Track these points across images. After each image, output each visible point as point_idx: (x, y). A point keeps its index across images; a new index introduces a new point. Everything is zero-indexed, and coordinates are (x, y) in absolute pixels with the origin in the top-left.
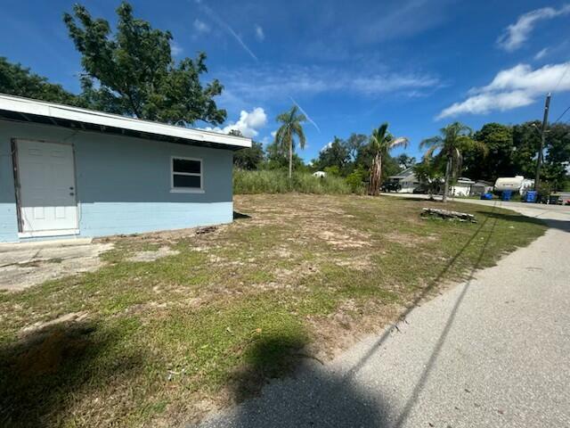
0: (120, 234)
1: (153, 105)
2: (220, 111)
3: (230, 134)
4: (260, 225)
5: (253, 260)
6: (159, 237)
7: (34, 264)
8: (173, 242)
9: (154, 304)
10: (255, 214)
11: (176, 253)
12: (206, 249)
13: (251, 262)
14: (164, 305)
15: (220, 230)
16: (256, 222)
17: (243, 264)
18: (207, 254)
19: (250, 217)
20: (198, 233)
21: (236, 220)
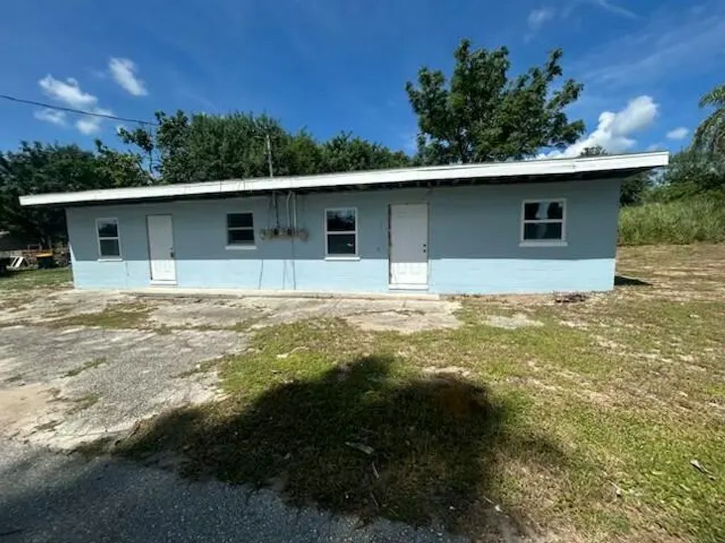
0: (462, 293)
1: (486, 143)
2: (573, 125)
3: (582, 155)
4: (679, 299)
5: (690, 358)
6: (506, 301)
7: (406, 312)
8: (529, 310)
9: (537, 382)
10: (658, 280)
11: (539, 324)
12: (583, 325)
13: (688, 362)
14: (553, 388)
15: (594, 300)
16: (666, 293)
17: (669, 361)
18: (588, 333)
19: (647, 284)
20: (559, 302)
21: (619, 287)
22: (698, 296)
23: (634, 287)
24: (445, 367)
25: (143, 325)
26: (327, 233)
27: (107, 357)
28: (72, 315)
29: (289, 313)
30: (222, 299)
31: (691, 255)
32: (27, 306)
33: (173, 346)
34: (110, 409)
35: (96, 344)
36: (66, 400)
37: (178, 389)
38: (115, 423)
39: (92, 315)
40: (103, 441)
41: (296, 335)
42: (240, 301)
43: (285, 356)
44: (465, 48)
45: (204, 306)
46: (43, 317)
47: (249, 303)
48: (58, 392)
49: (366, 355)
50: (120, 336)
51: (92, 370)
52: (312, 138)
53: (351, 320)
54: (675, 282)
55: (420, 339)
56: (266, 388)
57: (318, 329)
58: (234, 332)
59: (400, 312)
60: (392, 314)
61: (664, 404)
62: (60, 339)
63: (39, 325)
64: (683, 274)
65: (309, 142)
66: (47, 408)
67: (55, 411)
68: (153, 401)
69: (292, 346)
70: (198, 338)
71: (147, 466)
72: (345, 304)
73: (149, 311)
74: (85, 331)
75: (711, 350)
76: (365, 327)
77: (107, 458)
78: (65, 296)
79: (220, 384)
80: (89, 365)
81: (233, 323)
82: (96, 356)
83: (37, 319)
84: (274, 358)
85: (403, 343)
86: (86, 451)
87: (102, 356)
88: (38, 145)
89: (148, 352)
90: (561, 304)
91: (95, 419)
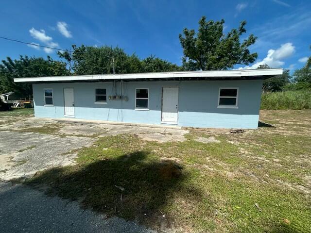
0: (191, 126)
1: (211, 62)
4: (285, 134)
5: (277, 160)
6: (209, 131)
7: (164, 134)
8: (217, 135)
9: (207, 166)
10: (279, 125)
11: (219, 142)
12: (237, 143)
13: (276, 162)
14: (212, 169)
15: (247, 133)
16: (280, 131)
17: (268, 161)
18: (238, 147)
19: (274, 127)
20: (232, 132)
21: (260, 128)
22: (294, 133)
23: (267, 128)
24: (171, 157)
25: (56, 133)
26: (136, 98)
27: (37, 145)
28: (30, 127)
29: (116, 131)
30: (91, 124)
31: (299, 115)
32: (14, 123)
33: (64, 142)
34: (29, 166)
35: (34, 140)
36: (15, 161)
37: (59, 160)
38: (29, 171)
39: (38, 128)
40: (22, 178)
41: (114, 141)
42: (98, 125)
43: (106, 149)
44: (203, 20)
45: (83, 127)
46: (18, 128)
47: (101, 126)
48: (13, 158)
49: (140, 150)
50: (45, 137)
51: (29, 150)
52: (138, 58)
53: (140, 136)
54: (286, 127)
55: (165, 145)
56: (93, 162)
57: (125, 139)
58: (90, 138)
59: (161, 134)
60: (159, 134)
61: (257, 179)
62: (21, 137)
63: (16, 131)
64: (292, 123)
65: (136, 59)
66: (6, 164)
67: (9, 165)
68: (47, 164)
69: (111, 145)
70: (75, 139)
71: (34, 189)
72: (140, 129)
73: (61, 127)
74: (33, 134)
75: (289, 157)
76: (144, 139)
77: (20, 185)
78: (30, 120)
79: (76, 158)
80: (29, 148)
81: (92, 134)
82: (33, 145)
83: (16, 129)
84: (102, 150)
85: (157, 147)
86: (13, 182)
87: (35, 145)
88: (26, 57)
89: (53, 144)
90: (232, 134)
91: (22, 170)
